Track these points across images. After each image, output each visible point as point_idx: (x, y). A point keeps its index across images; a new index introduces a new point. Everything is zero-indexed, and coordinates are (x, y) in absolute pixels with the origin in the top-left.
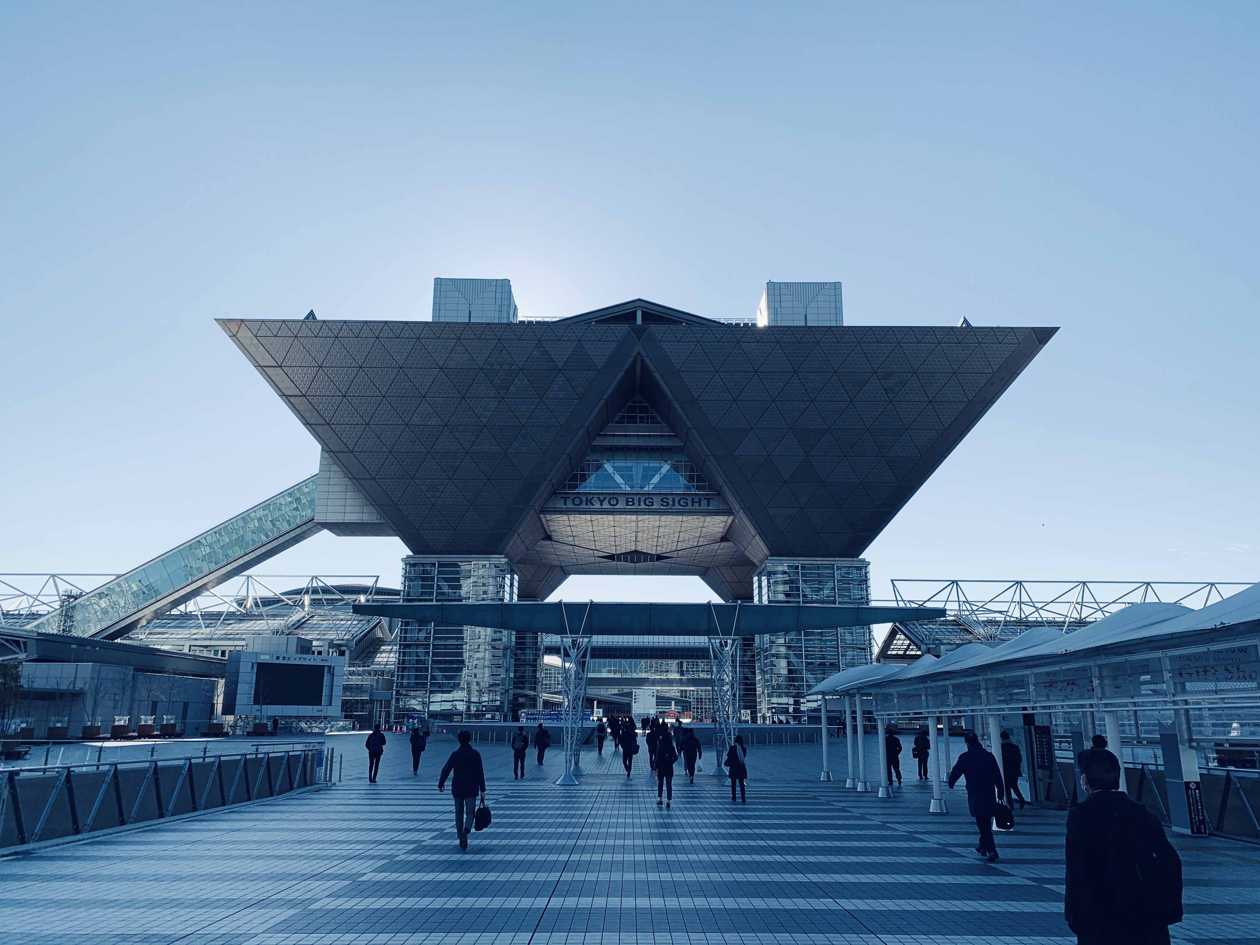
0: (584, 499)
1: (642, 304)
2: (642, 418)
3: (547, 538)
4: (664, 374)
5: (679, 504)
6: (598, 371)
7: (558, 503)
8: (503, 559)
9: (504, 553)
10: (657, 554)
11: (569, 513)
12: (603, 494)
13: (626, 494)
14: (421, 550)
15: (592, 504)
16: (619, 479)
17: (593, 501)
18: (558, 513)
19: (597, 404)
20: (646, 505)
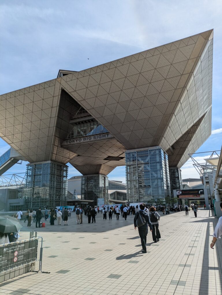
0: (72, 141)
3: (79, 156)
4: (72, 93)
5: (99, 138)
6: (53, 97)
7: (65, 143)
8: (50, 162)
9: (51, 160)
10: (118, 157)
11: (69, 146)
12: (77, 138)
13: (83, 137)
14: (31, 162)
15: (74, 142)
16: (82, 133)
17: (75, 141)
18: (66, 146)
19: (57, 108)
20: (89, 139)
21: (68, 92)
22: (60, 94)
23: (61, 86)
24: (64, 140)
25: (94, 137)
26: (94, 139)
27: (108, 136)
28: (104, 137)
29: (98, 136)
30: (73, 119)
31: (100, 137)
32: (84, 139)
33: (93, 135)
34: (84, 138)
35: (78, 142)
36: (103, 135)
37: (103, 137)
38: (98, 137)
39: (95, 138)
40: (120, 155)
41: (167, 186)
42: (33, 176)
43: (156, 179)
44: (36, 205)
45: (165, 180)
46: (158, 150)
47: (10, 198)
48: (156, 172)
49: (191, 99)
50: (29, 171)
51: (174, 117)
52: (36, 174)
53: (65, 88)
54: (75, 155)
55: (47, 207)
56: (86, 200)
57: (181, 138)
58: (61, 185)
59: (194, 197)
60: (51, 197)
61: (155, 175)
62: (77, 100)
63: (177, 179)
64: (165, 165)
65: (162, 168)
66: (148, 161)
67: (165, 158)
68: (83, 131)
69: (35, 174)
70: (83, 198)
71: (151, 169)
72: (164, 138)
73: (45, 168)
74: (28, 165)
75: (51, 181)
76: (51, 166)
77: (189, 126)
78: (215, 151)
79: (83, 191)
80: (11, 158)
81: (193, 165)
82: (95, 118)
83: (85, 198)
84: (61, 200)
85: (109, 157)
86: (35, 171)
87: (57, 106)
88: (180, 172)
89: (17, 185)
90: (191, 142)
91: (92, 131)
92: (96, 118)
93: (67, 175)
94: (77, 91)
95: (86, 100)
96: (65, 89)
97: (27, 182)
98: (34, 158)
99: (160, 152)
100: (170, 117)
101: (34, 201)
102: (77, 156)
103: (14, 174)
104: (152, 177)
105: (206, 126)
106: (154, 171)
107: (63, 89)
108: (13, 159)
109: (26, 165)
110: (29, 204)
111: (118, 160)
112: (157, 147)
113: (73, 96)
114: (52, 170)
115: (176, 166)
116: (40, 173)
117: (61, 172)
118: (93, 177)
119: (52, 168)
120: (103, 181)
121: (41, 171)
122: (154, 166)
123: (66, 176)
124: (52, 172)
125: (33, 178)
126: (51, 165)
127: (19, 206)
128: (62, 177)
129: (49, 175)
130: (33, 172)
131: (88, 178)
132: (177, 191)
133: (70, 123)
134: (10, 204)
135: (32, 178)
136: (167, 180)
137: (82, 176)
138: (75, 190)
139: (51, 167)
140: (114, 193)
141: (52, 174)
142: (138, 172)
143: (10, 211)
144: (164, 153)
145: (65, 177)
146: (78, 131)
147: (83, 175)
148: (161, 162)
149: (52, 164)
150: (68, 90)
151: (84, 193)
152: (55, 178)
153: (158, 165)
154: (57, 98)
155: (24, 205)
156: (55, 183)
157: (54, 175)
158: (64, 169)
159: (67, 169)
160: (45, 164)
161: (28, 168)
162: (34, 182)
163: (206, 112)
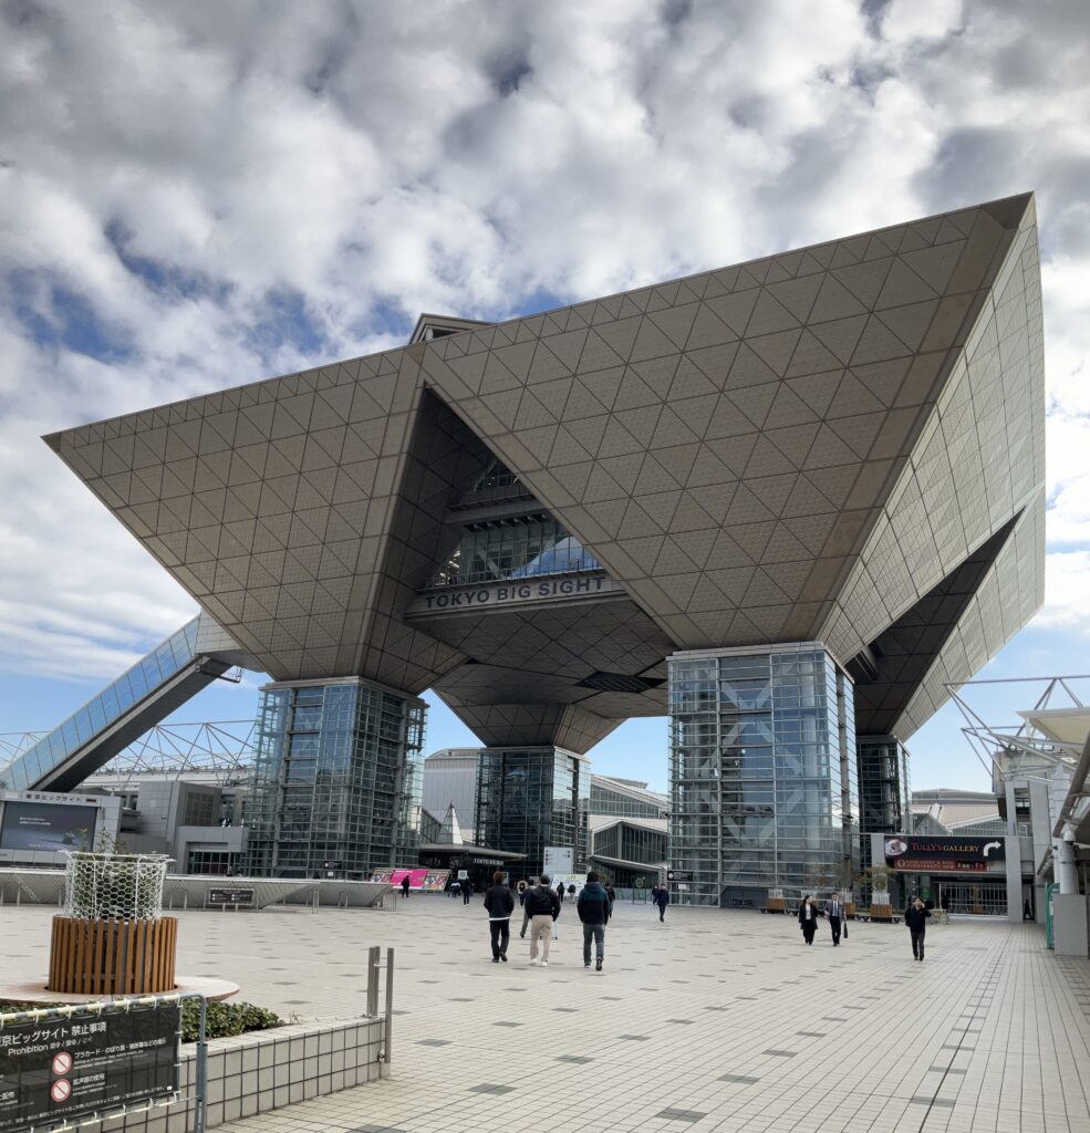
0: (450, 598)
3: (472, 661)
4: (462, 404)
5: (563, 591)
6: (389, 415)
7: (422, 607)
8: (355, 680)
9: (362, 674)
10: (636, 676)
11: (437, 618)
12: (470, 587)
13: (497, 584)
14: (281, 676)
15: (459, 603)
16: (494, 568)
17: (460, 599)
18: (424, 619)
19: (399, 462)
20: (521, 596)
21: (447, 399)
22: (416, 405)
23: (424, 376)
24: (420, 594)
25: (541, 588)
26: (541, 594)
27: (599, 587)
28: (583, 590)
29: (559, 584)
30: (459, 509)
31: (565, 588)
32: (500, 594)
33: (538, 579)
34: (500, 590)
35: (475, 602)
36: (579, 582)
37: (578, 589)
38: (558, 589)
39: (548, 591)
40: (648, 669)
41: (847, 818)
42: (286, 737)
43: (798, 782)
44: (293, 854)
45: (836, 788)
46: (809, 656)
47: (188, 822)
48: (799, 750)
49: (954, 451)
50: (269, 713)
51: (883, 521)
52: (296, 730)
53: (437, 384)
54: (459, 657)
55: (340, 867)
56: (496, 849)
57: (914, 610)
58: (398, 782)
59: (961, 869)
60: (353, 828)
61: (797, 767)
62: (484, 433)
63: (889, 788)
64: (842, 727)
65: (826, 735)
66: (766, 704)
67: (840, 695)
68: (496, 561)
69: (293, 726)
70: (482, 841)
71: (780, 740)
72: (838, 609)
73: (334, 707)
74: (266, 690)
75: (357, 760)
76: (358, 699)
77: (948, 562)
78: (1060, 679)
79: (484, 813)
80: (201, 656)
81: (963, 730)
82: (549, 506)
83: (492, 842)
84: (394, 841)
85: (599, 673)
86: (294, 718)
87: (401, 453)
88: (904, 760)
89: (218, 770)
90: (955, 631)
91: (536, 561)
92: (555, 508)
93: (420, 741)
94: (485, 399)
95: (519, 435)
96: (437, 388)
97: (259, 760)
98: (291, 662)
99: (820, 666)
100: (867, 519)
101: (286, 840)
102: (467, 663)
103: (207, 724)
104: (779, 772)
105: (1021, 564)
106: (792, 750)
107: (428, 387)
108: (205, 660)
109: (261, 690)
110: (266, 849)
111: (638, 691)
112: (808, 647)
113: (467, 415)
114: (363, 717)
115: (885, 730)
116: (314, 725)
117: (397, 728)
118: (526, 756)
119: (364, 708)
120: (569, 779)
121: (317, 718)
122: (791, 726)
123: (416, 743)
124: (363, 727)
125: (286, 746)
126: (359, 695)
127: (225, 856)
128: (401, 748)
129: (352, 736)
130: (285, 718)
131: (504, 761)
132: (887, 839)
133: (448, 522)
134: (190, 844)
135: (282, 744)
136: (845, 793)
137: (482, 749)
138: (451, 807)
139: (358, 704)
140: (613, 830)
141: (362, 735)
142: (721, 749)
143: (189, 873)
144: (838, 672)
145: (412, 747)
146: (477, 557)
147: (484, 746)
148: (821, 712)
149: (366, 691)
150: (450, 391)
151: (487, 823)
152: (375, 753)
153: (812, 722)
154: (402, 419)
155: (244, 854)
156: (374, 771)
157: (370, 737)
158: (413, 713)
159: (423, 715)
160: (337, 689)
161: (266, 700)
162: (288, 762)
163: (1023, 510)
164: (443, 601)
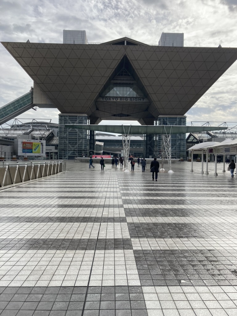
0: (108, 98)
1: (126, 39)
2: (125, 74)
5: (135, 100)
6: (114, 59)
11: (104, 102)
16: (118, 93)
17: (111, 99)
18: (101, 102)
20: (126, 100)
23: (125, 53)
24: (100, 96)
32: (120, 99)
35: (114, 100)
36: (139, 99)
39: (132, 100)
40: (131, 114)
43: (180, 140)
53: (128, 55)
62: (135, 68)
74: (59, 115)
87: (114, 68)
94: (138, 61)
95: (143, 70)
113: (133, 63)
154: (117, 61)
160: (81, 116)
164: (106, 99)
